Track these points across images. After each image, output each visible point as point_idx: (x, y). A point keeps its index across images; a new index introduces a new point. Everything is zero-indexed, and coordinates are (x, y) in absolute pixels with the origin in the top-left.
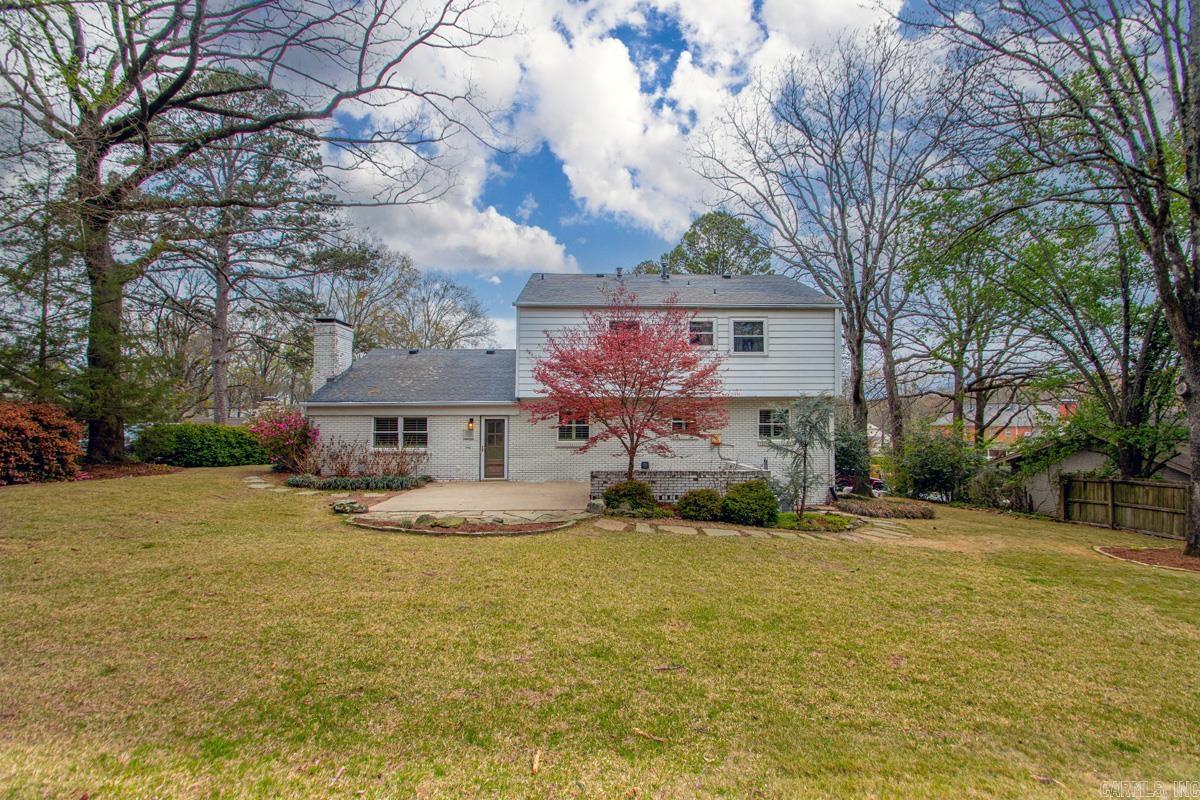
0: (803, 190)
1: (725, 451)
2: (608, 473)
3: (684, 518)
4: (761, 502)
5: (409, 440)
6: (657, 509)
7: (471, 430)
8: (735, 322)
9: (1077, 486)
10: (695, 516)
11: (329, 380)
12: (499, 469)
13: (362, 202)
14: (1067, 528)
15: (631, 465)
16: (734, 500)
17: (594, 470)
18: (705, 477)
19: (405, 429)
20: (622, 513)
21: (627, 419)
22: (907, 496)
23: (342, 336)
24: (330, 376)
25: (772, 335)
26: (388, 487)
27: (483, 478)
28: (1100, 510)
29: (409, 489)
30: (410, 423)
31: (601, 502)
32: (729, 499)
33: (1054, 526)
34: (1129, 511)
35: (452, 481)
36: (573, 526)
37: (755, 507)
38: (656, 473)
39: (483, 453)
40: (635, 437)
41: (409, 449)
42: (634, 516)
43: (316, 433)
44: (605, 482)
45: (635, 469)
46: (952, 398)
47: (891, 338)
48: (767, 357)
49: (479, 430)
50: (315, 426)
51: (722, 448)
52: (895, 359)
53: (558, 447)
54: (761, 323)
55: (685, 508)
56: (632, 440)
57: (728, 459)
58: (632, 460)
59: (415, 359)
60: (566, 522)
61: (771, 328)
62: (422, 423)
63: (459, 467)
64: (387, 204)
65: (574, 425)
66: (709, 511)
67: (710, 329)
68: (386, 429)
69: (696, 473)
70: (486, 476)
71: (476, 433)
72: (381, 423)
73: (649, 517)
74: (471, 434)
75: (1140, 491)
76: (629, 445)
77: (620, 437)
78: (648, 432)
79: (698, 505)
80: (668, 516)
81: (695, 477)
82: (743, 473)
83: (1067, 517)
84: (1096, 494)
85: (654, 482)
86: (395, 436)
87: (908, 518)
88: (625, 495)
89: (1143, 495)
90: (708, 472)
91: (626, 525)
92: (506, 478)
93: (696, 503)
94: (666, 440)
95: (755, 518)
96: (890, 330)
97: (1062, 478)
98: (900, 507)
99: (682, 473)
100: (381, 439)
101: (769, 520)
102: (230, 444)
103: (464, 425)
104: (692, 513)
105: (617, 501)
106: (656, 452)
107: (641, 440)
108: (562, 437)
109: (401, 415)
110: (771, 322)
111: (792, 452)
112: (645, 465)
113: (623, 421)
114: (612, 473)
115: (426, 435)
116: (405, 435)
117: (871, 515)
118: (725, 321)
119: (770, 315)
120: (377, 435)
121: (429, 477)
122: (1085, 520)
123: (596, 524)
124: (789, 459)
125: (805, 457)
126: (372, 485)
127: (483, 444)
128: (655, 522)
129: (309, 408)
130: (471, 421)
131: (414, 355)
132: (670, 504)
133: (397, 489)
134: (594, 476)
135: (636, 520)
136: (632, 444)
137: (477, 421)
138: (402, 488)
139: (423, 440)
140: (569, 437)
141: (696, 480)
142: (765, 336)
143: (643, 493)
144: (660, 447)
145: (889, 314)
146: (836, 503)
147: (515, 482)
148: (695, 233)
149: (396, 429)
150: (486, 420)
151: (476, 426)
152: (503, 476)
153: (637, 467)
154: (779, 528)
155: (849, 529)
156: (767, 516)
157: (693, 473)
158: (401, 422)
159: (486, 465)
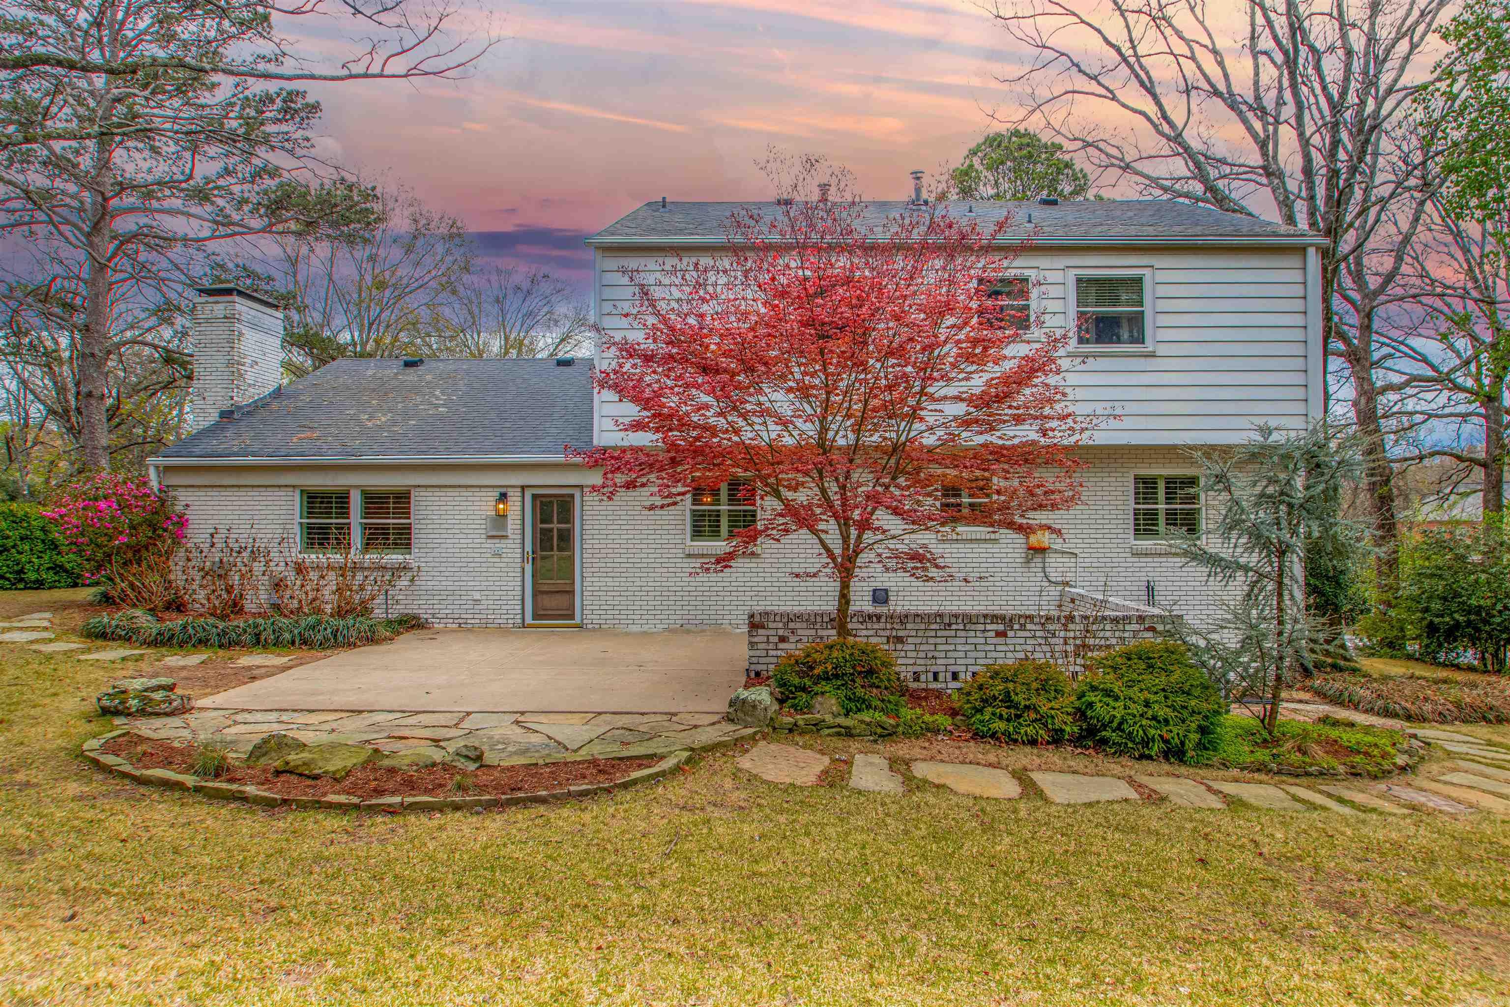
0: (1196, 47)
1: (1057, 566)
2: (790, 618)
3: (978, 736)
4: (1180, 699)
5: (373, 537)
6: (908, 713)
7: (501, 517)
8: (1079, 280)
10: (1006, 733)
11: (222, 414)
12: (564, 601)
13: (317, 72)
15: (844, 598)
16: (1108, 693)
17: (758, 609)
18: (1023, 627)
19: (367, 514)
20: (817, 726)
21: (833, 488)
22: (1410, 657)
23: (254, 326)
24: (226, 405)
25: (1162, 305)
26: (305, 642)
27: (529, 620)
29: (352, 645)
31: (762, 695)
32: (1094, 688)
35: (463, 628)
36: (677, 769)
37: (1162, 712)
38: (904, 619)
39: (529, 568)
40: (854, 533)
41: (371, 557)
42: (848, 733)
43: (183, 522)
44: (783, 639)
45: (852, 608)
46: (1484, 465)
47: (1368, 344)
48: (1152, 355)
49: (519, 517)
50: (179, 508)
51: (1052, 559)
52: (1379, 384)
53: (689, 556)
54: (1138, 281)
55: (980, 711)
56: (845, 539)
57: (1067, 584)
58: (845, 586)
59: (411, 375)
60: (662, 757)
61: (1161, 291)
62: (401, 501)
63: (477, 596)
64: (366, 76)
65: (724, 508)
66: (1042, 720)
67: (1024, 294)
68: (326, 514)
69: (1003, 618)
70: (536, 616)
71: (513, 524)
72: (316, 503)
73: (886, 735)
74: (504, 527)
76: (838, 551)
77: (815, 532)
78: (883, 518)
79: (1016, 706)
80: (937, 732)
81: (1001, 627)
82: (1115, 620)
85: (900, 640)
86: (344, 530)
87: (1489, 722)
88: (826, 677)
90: (1030, 617)
91: (826, 760)
92: (577, 620)
93: (1008, 700)
94: (925, 539)
95: (1166, 741)
96: (1366, 328)
98: (1468, 696)
99: (969, 620)
100: (315, 535)
101: (1201, 746)
102: (54, 546)
103: (487, 506)
104: (999, 726)
105: (804, 689)
106: (905, 570)
107: (869, 537)
108: (697, 533)
109: (356, 485)
110: (1161, 276)
111: (1246, 569)
112: (880, 596)
113: (823, 491)
114: (799, 617)
115: (409, 527)
116: (365, 526)
117: (1409, 717)
118: (1057, 276)
119: (1159, 261)
120: (310, 527)
121: (416, 617)
123: (745, 763)
124: (1239, 585)
125: (1280, 584)
127: (528, 548)
128: (902, 749)
129: (168, 469)
130: (503, 497)
131: (411, 370)
132: (939, 694)
133: (323, 645)
134: (755, 624)
135: (854, 745)
136: (846, 547)
137: (514, 497)
138: (337, 645)
139: (402, 538)
140: (715, 533)
141: (999, 634)
142: (1148, 308)
143: (871, 672)
144: (915, 557)
145: (1365, 296)
146: (1308, 683)
147: (599, 630)
148: (971, 166)
149: (346, 514)
150: (535, 497)
151: (513, 508)
152: (572, 617)
153: (861, 602)
154: (1225, 765)
155: (1403, 769)
156: (1195, 737)
157: (995, 618)
158: (356, 501)
159: (536, 593)
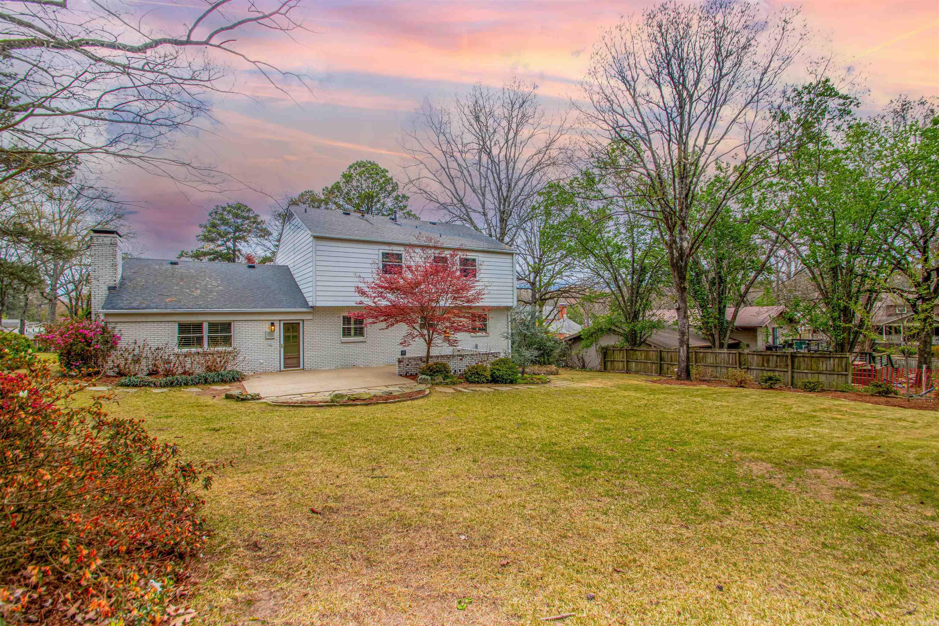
2: (409, 359)
5: (213, 341)
6: (455, 379)
7: (272, 332)
8: (460, 258)
9: (610, 352)
11: (110, 289)
12: (295, 361)
14: (606, 374)
19: (210, 332)
23: (119, 247)
24: (110, 284)
25: (482, 267)
27: (282, 368)
28: (621, 365)
29: (240, 381)
30: (213, 326)
31: (428, 377)
32: (495, 369)
33: (600, 374)
34: (634, 364)
39: (282, 350)
41: (214, 349)
43: (118, 337)
44: (408, 365)
48: (478, 281)
49: (279, 331)
50: (115, 332)
53: (342, 343)
54: (474, 260)
55: (471, 377)
57: (455, 346)
61: (481, 263)
62: (227, 327)
63: (261, 361)
65: (353, 326)
66: (485, 377)
68: (189, 332)
70: (285, 367)
71: (276, 334)
72: (183, 328)
74: (273, 335)
75: (638, 353)
81: (461, 358)
83: (605, 369)
84: (619, 356)
86: (200, 339)
88: (437, 372)
89: (640, 356)
91: (452, 389)
92: (301, 367)
97: (603, 348)
99: (453, 356)
100: (184, 342)
103: (266, 327)
105: (433, 376)
108: (344, 335)
109: (206, 320)
110: (480, 259)
114: (412, 358)
115: (231, 336)
116: (209, 337)
119: (480, 255)
120: (181, 338)
122: (613, 370)
126: (209, 380)
127: (282, 342)
130: (273, 324)
137: (277, 324)
139: (227, 341)
140: (349, 334)
141: (461, 360)
142: (477, 268)
147: (310, 371)
149: (201, 332)
150: (284, 324)
151: (276, 328)
152: (299, 366)
158: (206, 326)
159: (285, 359)
